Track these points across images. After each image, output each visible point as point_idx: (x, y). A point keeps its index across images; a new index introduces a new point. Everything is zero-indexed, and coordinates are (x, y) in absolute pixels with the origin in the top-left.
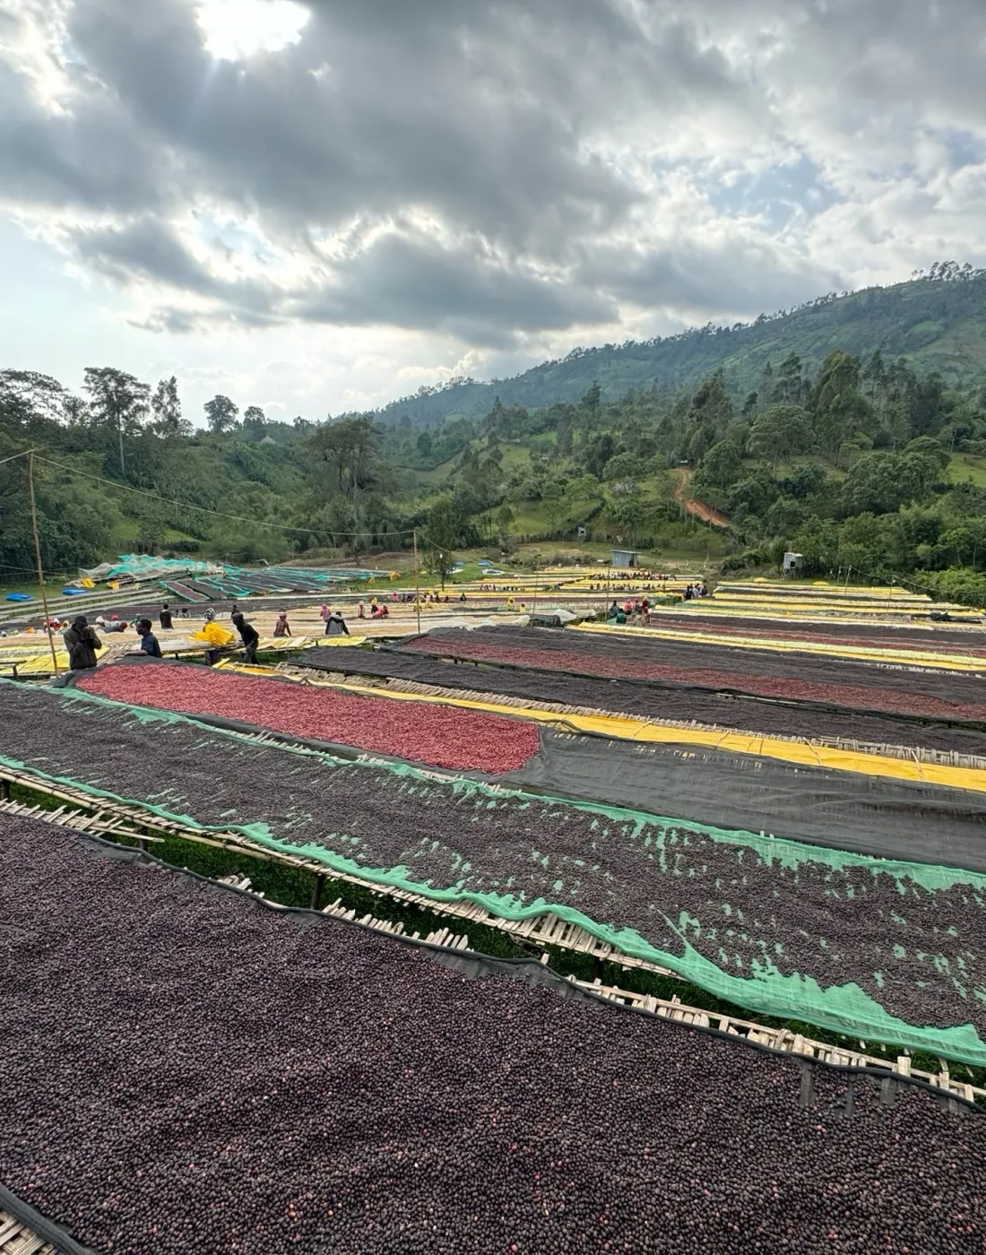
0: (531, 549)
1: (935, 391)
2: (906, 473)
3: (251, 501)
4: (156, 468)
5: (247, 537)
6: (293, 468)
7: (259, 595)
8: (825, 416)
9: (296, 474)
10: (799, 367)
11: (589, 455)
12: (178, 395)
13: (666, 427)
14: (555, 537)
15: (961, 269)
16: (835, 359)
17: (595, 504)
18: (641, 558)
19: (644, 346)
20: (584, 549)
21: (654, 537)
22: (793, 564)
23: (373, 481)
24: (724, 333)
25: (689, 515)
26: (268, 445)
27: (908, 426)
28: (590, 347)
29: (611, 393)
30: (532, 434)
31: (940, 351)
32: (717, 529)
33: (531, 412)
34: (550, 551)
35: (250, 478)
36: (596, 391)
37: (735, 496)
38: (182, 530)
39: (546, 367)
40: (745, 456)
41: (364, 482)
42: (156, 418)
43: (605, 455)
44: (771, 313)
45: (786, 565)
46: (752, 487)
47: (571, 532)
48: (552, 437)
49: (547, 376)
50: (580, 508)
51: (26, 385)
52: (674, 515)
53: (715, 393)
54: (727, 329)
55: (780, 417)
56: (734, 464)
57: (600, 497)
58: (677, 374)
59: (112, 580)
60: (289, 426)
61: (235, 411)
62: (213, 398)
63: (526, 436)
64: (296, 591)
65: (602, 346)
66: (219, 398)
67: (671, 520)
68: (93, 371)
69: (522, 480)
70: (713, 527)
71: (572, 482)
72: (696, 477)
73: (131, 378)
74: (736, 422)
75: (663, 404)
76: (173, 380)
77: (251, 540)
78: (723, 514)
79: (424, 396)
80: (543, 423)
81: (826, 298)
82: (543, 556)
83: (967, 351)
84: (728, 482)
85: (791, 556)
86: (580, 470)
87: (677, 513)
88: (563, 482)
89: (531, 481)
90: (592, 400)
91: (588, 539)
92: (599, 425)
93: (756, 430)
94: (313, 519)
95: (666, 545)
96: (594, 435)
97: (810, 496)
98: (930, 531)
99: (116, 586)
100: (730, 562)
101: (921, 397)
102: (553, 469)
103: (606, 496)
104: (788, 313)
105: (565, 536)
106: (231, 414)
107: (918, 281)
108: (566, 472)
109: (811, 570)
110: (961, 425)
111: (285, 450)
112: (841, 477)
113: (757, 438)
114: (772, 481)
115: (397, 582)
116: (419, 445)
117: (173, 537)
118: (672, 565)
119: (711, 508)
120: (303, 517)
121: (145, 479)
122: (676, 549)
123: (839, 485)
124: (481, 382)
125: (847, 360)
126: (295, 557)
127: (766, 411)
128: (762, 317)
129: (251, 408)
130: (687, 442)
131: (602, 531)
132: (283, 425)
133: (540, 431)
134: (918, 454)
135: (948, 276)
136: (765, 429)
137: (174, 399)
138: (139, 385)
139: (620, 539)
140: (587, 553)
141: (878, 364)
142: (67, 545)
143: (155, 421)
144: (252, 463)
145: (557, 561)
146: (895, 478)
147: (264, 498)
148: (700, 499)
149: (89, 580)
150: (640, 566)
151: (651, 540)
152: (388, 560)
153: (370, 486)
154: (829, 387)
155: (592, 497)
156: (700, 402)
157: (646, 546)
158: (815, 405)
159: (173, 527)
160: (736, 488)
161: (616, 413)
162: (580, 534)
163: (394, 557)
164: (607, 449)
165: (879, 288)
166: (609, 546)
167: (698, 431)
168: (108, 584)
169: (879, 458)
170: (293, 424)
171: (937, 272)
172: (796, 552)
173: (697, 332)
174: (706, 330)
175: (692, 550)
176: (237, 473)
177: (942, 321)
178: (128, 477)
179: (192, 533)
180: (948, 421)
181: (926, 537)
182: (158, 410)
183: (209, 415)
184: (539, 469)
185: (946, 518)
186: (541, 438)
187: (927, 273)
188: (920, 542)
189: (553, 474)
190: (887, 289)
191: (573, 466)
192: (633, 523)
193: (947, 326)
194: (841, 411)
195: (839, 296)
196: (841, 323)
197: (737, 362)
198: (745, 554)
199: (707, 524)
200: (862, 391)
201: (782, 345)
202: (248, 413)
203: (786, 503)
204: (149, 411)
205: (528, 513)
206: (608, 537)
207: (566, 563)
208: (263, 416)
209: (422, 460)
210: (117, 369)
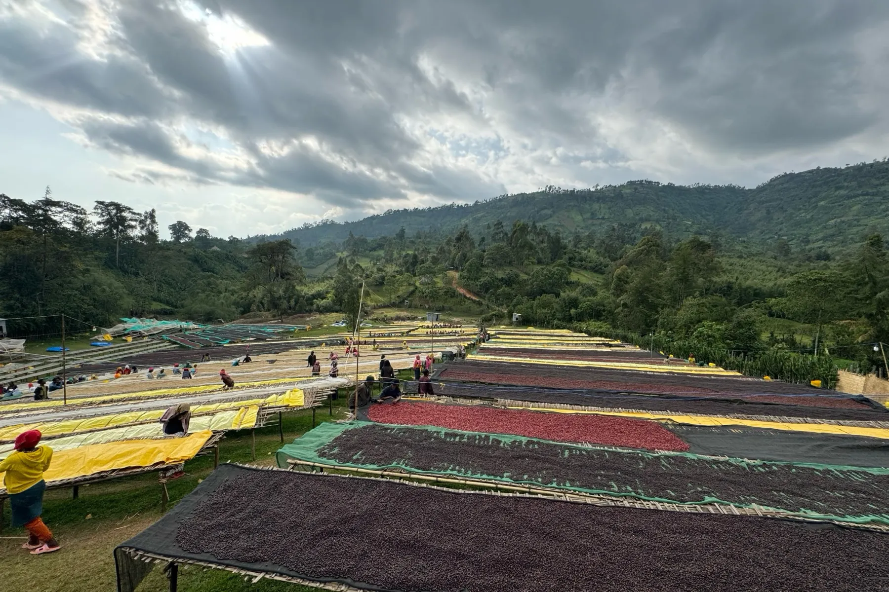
0: (381, 312)
1: (558, 240)
2: (555, 276)
3: (209, 284)
4: (141, 263)
5: (210, 306)
6: (232, 265)
7: (234, 343)
8: (515, 249)
9: (233, 268)
10: (502, 226)
11: (406, 263)
12: (157, 220)
13: (442, 251)
14: (392, 305)
15: (557, 189)
16: (518, 224)
17: (412, 288)
18: (441, 317)
19: (423, 211)
20: (410, 312)
21: (445, 305)
22: (517, 319)
23: (289, 274)
24: (460, 208)
25: (460, 294)
26: (214, 251)
27: (550, 255)
28: (396, 209)
29: (409, 233)
30: (370, 251)
31: (552, 222)
32: (474, 301)
33: (370, 239)
34: (392, 313)
35: (204, 270)
36: (403, 231)
37: (480, 285)
38: (161, 301)
39: (373, 218)
40: (482, 266)
41: (284, 275)
42: (141, 232)
43: (414, 263)
44: (481, 200)
45: (514, 319)
46: (488, 281)
47: (400, 303)
48: (381, 253)
49: (374, 221)
50: (403, 290)
51: (60, 209)
52: (453, 294)
53: (466, 236)
54: (462, 206)
55: (498, 249)
56: (478, 270)
57: (414, 285)
58: (439, 225)
59: (125, 335)
60: (225, 241)
61: (190, 231)
62: (176, 222)
63: (367, 252)
64: (258, 340)
65: (403, 209)
66: (179, 223)
67: (452, 297)
68: (102, 203)
69: (372, 275)
70: (472, 300)
71: (398, 277)
72: (461, 276)
73: (129, 209)
74: (477, 251)
75: (435, 239)
76: (153, 211)
77: (212, 308)
78: (476, 294)
79: (307, 229)
80: (376, 246)
81: (504, 196)
82: (388, 315)
83: (563, 223)
84: (476, 279)
85: (516, 315)
86: (401, 270)
87: (454, 293)
88: (394, 277)
89: (377, 275)
90: (401, 235)
91: (410, 307)
92: (406, 248)
93: (487, 255)
94: (251, 295)
95: (451, 309)
96: (404, 253)
97: (514, 286)
98: (574, 303)
99: (130, 339)
100: (485, 318)
101: (553, 243)
102: (388, 270)
103: (418, 284)
104: (488, 201)
105: (398, 304)
106: (186, 232)
107: (541, 192)
108: (394, 271)
109: (526, 322)
110: (571, 255)
111: (226, 254)
112: (525, 277)
113: (488, 258)
114: (497, 278)
115: (311, 332)
116: (306, 255)
117: (156, 306)
118: (456, 320)
119: (470, 291)
120: (244, 294)
121: (133, 269)
122: (456, 311)
123: (525, 280)
124: (338, 223)
125: (523, 225)
126: (241, 318)
127: (491, 246)
128: (477, 202)
129: (201, 229)
130: (454, 259)
131: (416, 302)
132: (221, 240)
133: (374, 249)
134: (559, 268)
135: (552, 191)
136: (492, 254)
137: (154, 222)
138: (134, 213)
139: (427, 307)
140: (412, 314)
141: (535, 227)
142: (92, 313)
143: (140, 235)
144: (205, 262)
145: (398, 318)
146: (550, 278)
147: (218, 282)
148: (466, 287)
149: (108, 335)
150: (442, 320)
151: (443, 307)
152: (300, 319)
153: (289, 277)
154: (517, 236)
155: (410, 284)
156: (459, 239)
157: (441, 310)
158: (511, 244)
159: (155, 300)
160: (481, 282)
161: (413, 242)
162: (406, 304)
163: (303, 317)
164: (415, 261)
165: (525, 194)
166: (421, 311)
167: (459, 254)
168: (124, 338)
169: (543, 269)
170: (228, 240)
171: (548, 189)
172: (518, 313)
173: (447, 206)
174: (452, 206)
175: (464, 312)
176: (196, 267)
177: (551, 210)
178: (120, 268)
179: (168, 303)
180: (565, 253)
181: (572, 306)
182: (142, 228)
183: (172, 232)
184: (379, 270)
185: (579, 298)
186: (376, 253)
187: (544, 189)
188: (570, 308)
189: (388, 272)
190: (529, 194)
191: (397, 269)
192: (434, 298)
193: (554, 212)
194: (522, 247)
195: (509, 195)
196: (511, 207)
197: (467, 221)
198: (490, 314)
199: (469, 299)
200: (529, 238)
201: (486, 215)
202: (198, 232)
203: (504, 289)
204: (136, 228)
205: (377, 292)
206: (421, 305)
207: (403, 319)
208: (209, 234)
209: (309, 262)
210: (119, 203)
